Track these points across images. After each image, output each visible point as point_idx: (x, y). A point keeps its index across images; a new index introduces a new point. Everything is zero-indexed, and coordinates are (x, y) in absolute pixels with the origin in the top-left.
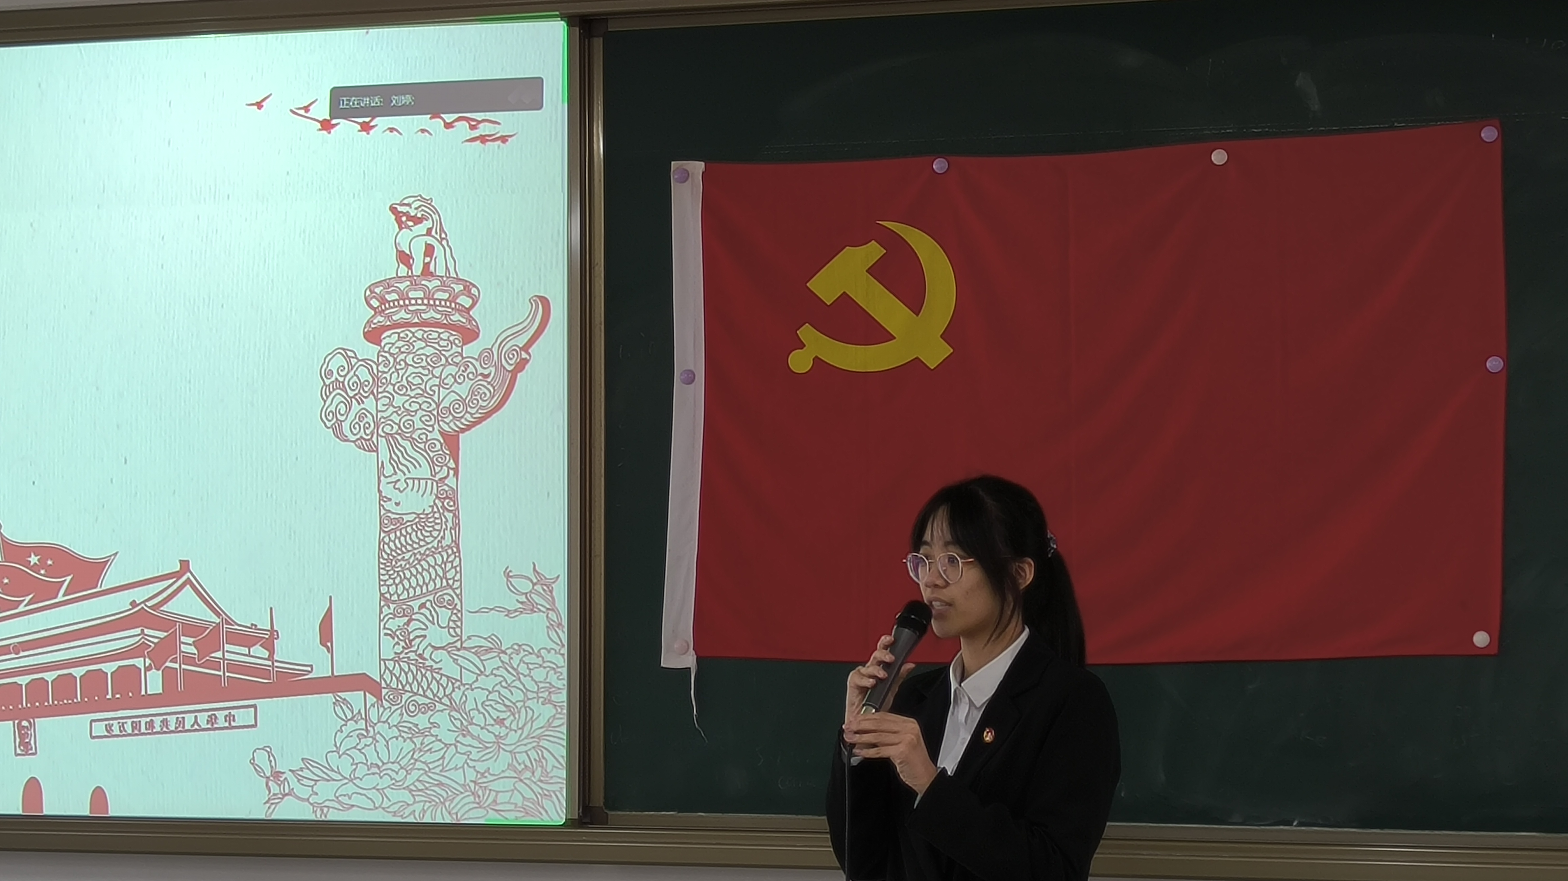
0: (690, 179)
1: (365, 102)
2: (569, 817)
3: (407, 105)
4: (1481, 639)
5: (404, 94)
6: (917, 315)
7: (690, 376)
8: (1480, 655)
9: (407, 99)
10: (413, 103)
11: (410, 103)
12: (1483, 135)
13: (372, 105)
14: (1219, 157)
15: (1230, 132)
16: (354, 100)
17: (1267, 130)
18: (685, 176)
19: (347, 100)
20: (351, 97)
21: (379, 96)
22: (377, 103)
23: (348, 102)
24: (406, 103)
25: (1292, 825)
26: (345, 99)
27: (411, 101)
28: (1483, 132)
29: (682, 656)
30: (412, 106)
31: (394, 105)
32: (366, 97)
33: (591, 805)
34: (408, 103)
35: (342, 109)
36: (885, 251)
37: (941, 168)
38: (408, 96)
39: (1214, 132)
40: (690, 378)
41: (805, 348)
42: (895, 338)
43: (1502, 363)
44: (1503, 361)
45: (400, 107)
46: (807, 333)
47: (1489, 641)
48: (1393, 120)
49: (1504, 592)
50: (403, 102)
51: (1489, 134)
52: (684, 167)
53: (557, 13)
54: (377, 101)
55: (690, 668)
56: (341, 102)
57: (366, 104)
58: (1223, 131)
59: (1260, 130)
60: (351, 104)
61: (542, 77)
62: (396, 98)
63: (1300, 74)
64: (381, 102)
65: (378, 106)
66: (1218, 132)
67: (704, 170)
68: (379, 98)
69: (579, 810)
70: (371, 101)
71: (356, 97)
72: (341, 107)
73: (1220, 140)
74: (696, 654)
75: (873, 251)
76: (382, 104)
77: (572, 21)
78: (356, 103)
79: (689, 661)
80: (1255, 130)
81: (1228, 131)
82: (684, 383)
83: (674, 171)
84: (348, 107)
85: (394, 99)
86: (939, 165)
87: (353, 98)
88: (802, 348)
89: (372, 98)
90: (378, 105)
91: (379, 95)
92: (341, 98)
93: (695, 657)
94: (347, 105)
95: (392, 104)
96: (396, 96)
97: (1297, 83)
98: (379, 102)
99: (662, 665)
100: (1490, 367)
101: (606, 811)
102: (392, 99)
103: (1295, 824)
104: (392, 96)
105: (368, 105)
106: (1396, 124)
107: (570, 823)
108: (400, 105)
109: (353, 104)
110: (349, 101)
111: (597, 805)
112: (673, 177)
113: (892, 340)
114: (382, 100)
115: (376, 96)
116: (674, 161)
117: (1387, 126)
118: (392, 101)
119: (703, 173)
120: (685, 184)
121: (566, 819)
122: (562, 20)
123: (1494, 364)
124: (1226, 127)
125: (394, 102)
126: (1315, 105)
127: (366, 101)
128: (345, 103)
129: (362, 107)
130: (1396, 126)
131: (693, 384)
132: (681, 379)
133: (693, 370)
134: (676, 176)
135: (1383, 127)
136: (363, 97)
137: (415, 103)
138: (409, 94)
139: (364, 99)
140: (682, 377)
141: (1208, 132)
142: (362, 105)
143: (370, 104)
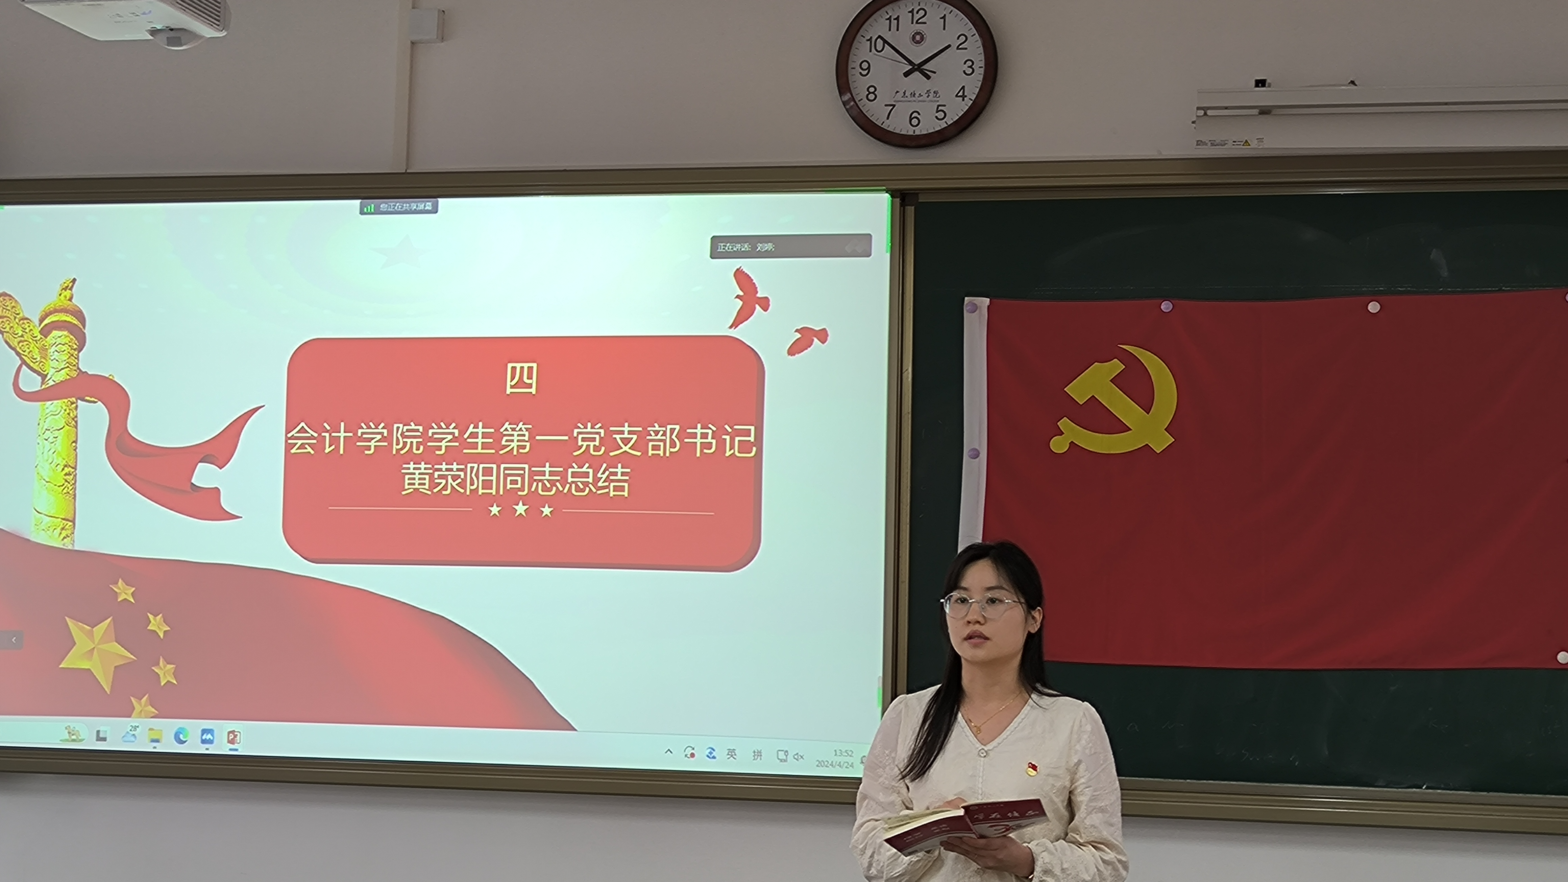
0: (978, 310)
1: (737, 248)
4: (1563, 657)
5: (767, 243)
6: (1148, 414)
7: (975, 452)
8: (1562, 669)
9: (769, 246)
10: (773, 249)
11: (771, 249)
13: (742, 250)
14: (1374, 307)
15: (1382, 290)
16: (729, 246)
17: (1409, 289)
18: (975, 308)
19: (724, 246)
20: (727, 243)
21: (748, 244)
22: (746, 249)
23: (724, 247)
24: (768, 249)
25: (1421, 788)
26: (722, 244)
30: (774, 251)
32: (739, 243)
34: (769, 249)
35: (719, 252)
36: (1124, 367)
37: (1168, 309)
38: (769, 244)
39: (1370, 289)
40: (976, 455)
41: (1063, 436)
42: (1131, 430)
46: (1064, 424)
48: (1501, 285)
50: (766, 249)
52: (975, 302)
53: (884, 188)
54: (746, 247)
56: (719, 247)
57: (738, 249)
58: (1376, 289)
59: (1404, 289)
60: (727, 248)
61: (871, 233)
62: (761, 245)
63: (1434, 250)
64: (749, 248)
66: (1373, 289)
67: (989, 304)
68: (748, 245)
70: (743, 247)
71: (730, 243)
72: (719, 250)
73: (1374, 295)
75: (1116, 366)
76: (750, 249)
77: (893, 194)
78: (730, 247)
80: (1400, 289)
81: (1381, 289)
82: (972, 458)
83: (966, 304)
84: (724, 250)
86: (1166, 306)
87: (728, 245)
88: (1061, 435)
89: (742, 244)
90: (747, 250)
91: (748, 242)
92: (720, 244)
94: (724, 249)
95: (758, 250)
96: (761, 243)
97: (1432, 257)
103: (1424, 788)
104: (757, 243)
105: (739, 250)
106: (1503, 288)
108: (763, 250)
109: (729, 249)
110: (726, 246)
112: (966, 308)
113: (1128, 431)
115: (746, 243)
116: (966, 297)
119: (988, 306)
120: (974, 314)
122: (887, 192)
124: (1378, 286)
125: (759, 248)
126: (1445, 273)
128: (722, 247)
129: (734, 251)
130: (1503, 290)
131: (978, 459)
132: (968, 455)
133: (978, 449)
134: (968, 308)
135: (1494, 290)
136: (736, 244)
137: (775, 250)
138: (771, 242)
139: (737, 245)
140: (970, 454)
141: (1366, 289)
142: (735, 249)
143: (741, 249)
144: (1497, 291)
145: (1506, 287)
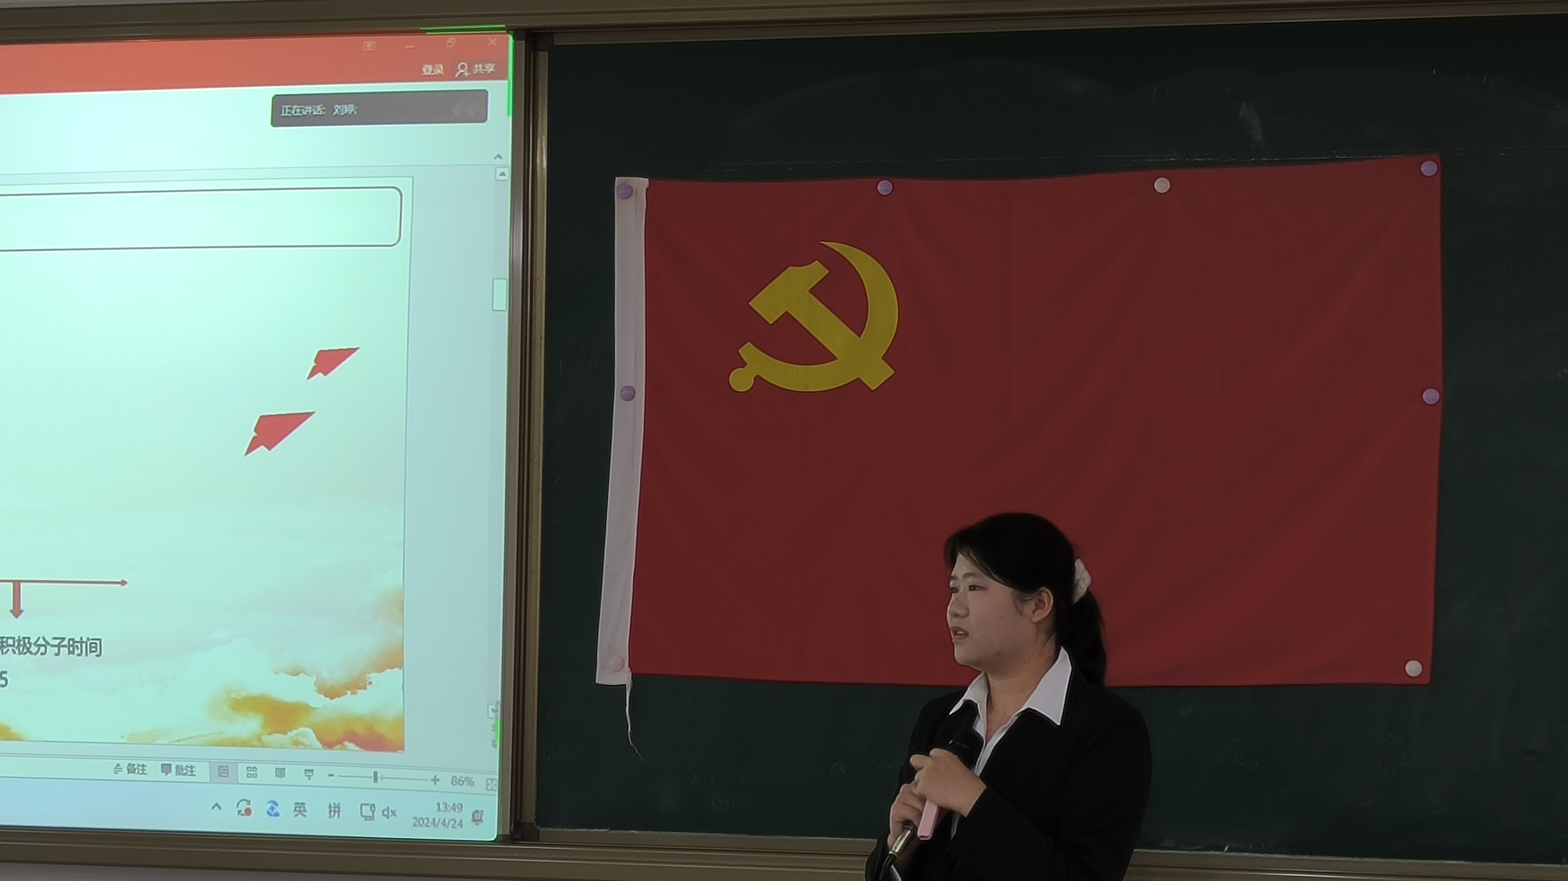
0: (633, 195)
1: (307, 111)
2: (501, 833)
3: (350, 115)
4: (1413, 668)
5: (347, 104)
6: (859, 336)
7: (630, 392)
8: (1413, 685)
9: (350, 109)
10: (355, 113)
11: (353, 113)
12: (1422, 169)
13: (314, 113)
14: (1162, 185)
15: (1172, 161)
16: (296, 108)
17: (1210, 159)
18: (629, 192)
19: (289, 108)
20: (294, 105)
21: (322, 105)
22: (319, 112)
23: (290, 111)
24: (348, 112)
25: (1223, 851)
26: (287, 107)
27: (353, 110)
28: (1422, 166)
29: (618, 673)
30: (355, 116)
31: (337, 114)
32: (308, 104)
33: (522, 821)
34: (350, 113)
35: (283, 117)
36: (828, 272)
37: (886, 190)
38: (350, 105)
39: (1157, 160)
40: (630, 395)
41: (746, 368)
42: (835, 358)
43: (1438, 395)
44: (1439, 392)
45: (342, 116)
46: (748, 351)
47: (1421, 670)
48: (1334, 152)
49: (1436, 622)
50: (346, 111)
51: (1429, 168)
52: (629, 184)
53: (504, 26)
54: (319, 110)
55: (625, 685)
56: (283, 110)
57: (308, 113)
58: (1166, 160)
59: (1203, 159)
60: (293, 112)
61: (486, 89)
62: (337, 106)
63: (1244, 105)
64: (323, 110)
65: (320, 115)
66: (1161, 160)
67: (648, 186)
68: (321, 107)
69: (510, 826)
70: (314, 110)
71: (298, 105)
72: (283, 115)
73: (1163, 168)
74: (631, 670)
75: (817, 271)
76: (324, 113)
77: (518, 34)
78: (298, 110)
79: (624, 678)
80: (1198, 160)
81: (1171, 159)
82: (624, 399)
83: (618, 187)
84: (290, 115)
85: (337, 108)
86: (884, 187)
87: (295, 107)
88: (743, 367)
89: (314, 106)
90: (321, 113)
91: (321, 103)
92: (283, 106)
93: (631, 674)
94: (289, 113)
95: (335, 114)
96: (339, 105)
97: (1241, 115)
98: (321, 111)
99: (597, 681)
100: (1426, 398)
101: (538, 828)
102: (335, 107)
103: (1226, 849)
104: (334, 105)
105: (310, 114)
106: (1337, 157)
107: (502, 839)
108: (342, 114)
109: (296, 112)
110: (291, 109)
111: (529, 822)
112: (617, 193)
113: (833, 360)
114: (324, 109)
115: (319, 104)
116: (617, 176)
117: (1328, 158)
118: (334, 111)
119: (647, 190)
120: (628, 200)
121: (497, 836)
122: (509, 33)
123: (1431, 396)
124: (1168, 155)
125: (337, 111)
126: (1258, 136)
127: (309, 109)
128: (287, 110)
129: (304, 115)
130: (1338, 159)
131: (634, 400)
132: (621, 395)
133: (634, 387)
134: (619, 192)
135: (1324, 159)
136: (306, 106)
137: (357, 113)
138: (352, 104)
139: (307, 108)
140: (623, 394)
141: (1150, 160)
142: (304, 113)
143: (312, 113)
144: (1328, 159)
145: (1340, 156)
